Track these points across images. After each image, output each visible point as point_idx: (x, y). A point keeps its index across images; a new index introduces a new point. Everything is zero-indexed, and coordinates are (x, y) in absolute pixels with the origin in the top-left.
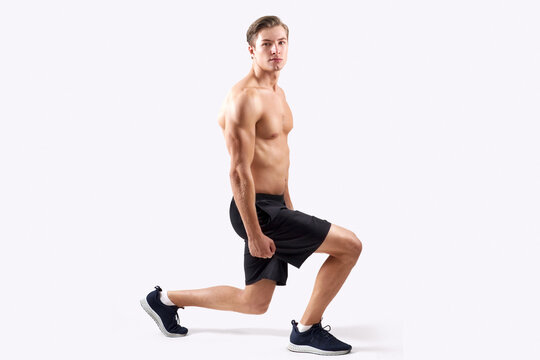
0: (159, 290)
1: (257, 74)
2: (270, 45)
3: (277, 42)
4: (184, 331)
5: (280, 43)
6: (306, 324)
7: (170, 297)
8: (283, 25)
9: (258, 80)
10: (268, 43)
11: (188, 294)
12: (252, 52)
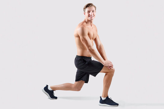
0: (47, 86)
1: (86, 21)
2: (90, 12)
3: (92, 11)
4: (56, 98)
5: (93, 12)
6: (104, 97)
7: (51, 88)
8: (94, 6)
9: (87, 23)
10: (89, 12)
11: (56, 86)
12: (85, 14)
